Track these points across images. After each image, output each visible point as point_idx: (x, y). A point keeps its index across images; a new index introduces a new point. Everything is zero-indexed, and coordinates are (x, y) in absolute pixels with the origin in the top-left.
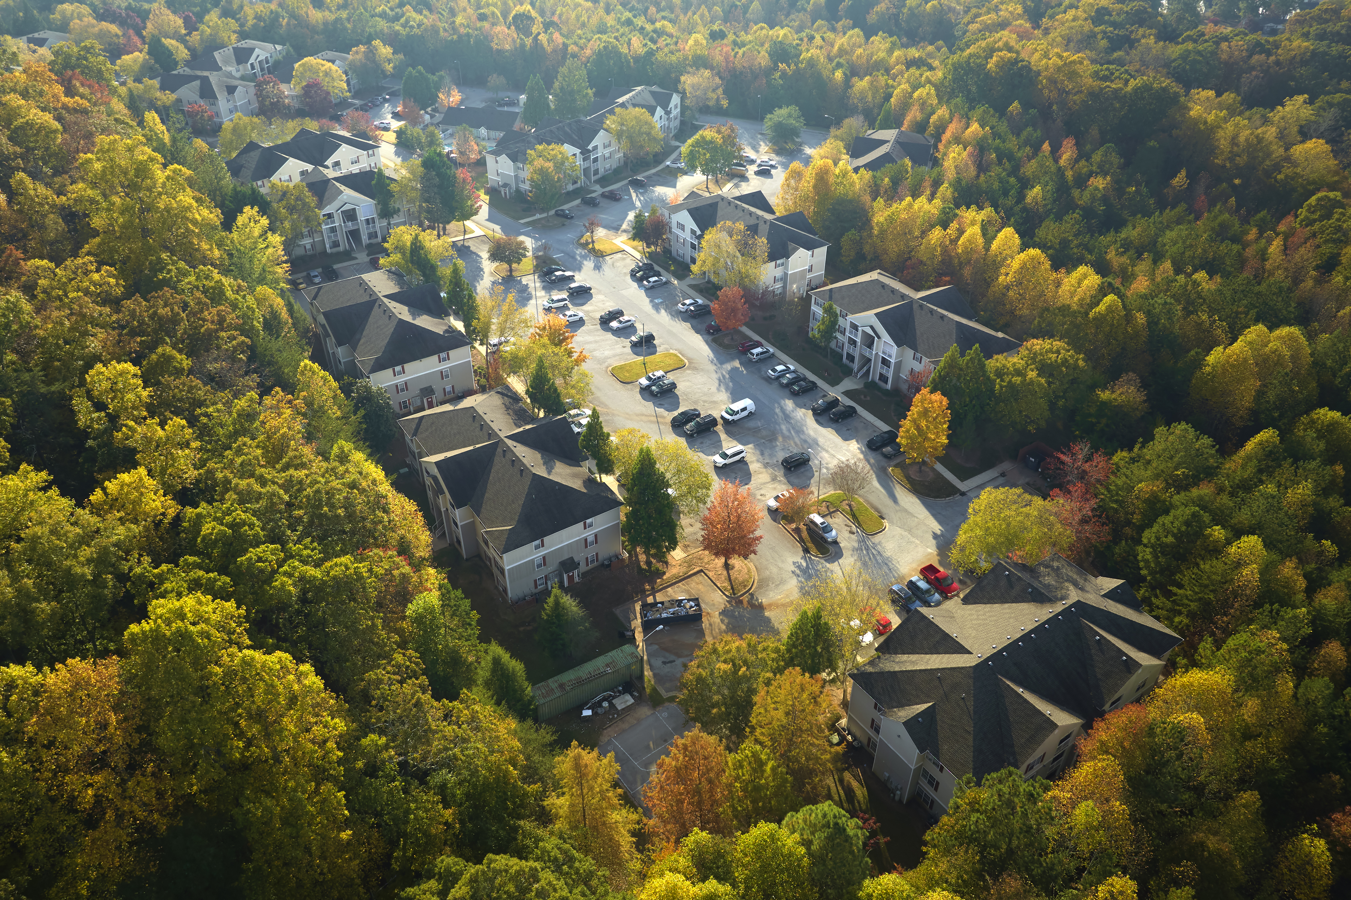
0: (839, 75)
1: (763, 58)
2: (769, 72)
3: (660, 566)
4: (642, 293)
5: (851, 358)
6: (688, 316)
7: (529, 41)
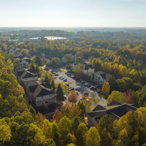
0: (101, 53)
1: (90, 51)
2: (90, 53)
3: (62, 105)
4: (66, 75)
5: (97, 82)
6: (73, 78)
7: (56, 49)
